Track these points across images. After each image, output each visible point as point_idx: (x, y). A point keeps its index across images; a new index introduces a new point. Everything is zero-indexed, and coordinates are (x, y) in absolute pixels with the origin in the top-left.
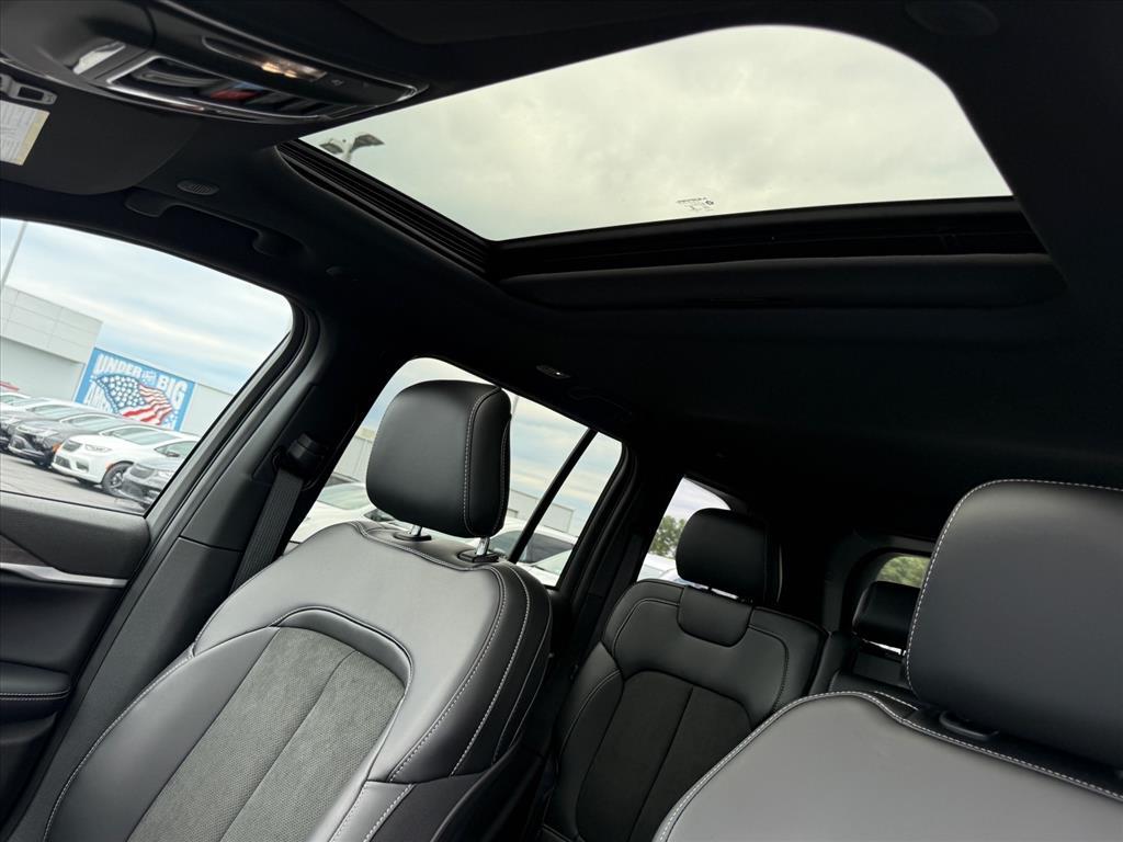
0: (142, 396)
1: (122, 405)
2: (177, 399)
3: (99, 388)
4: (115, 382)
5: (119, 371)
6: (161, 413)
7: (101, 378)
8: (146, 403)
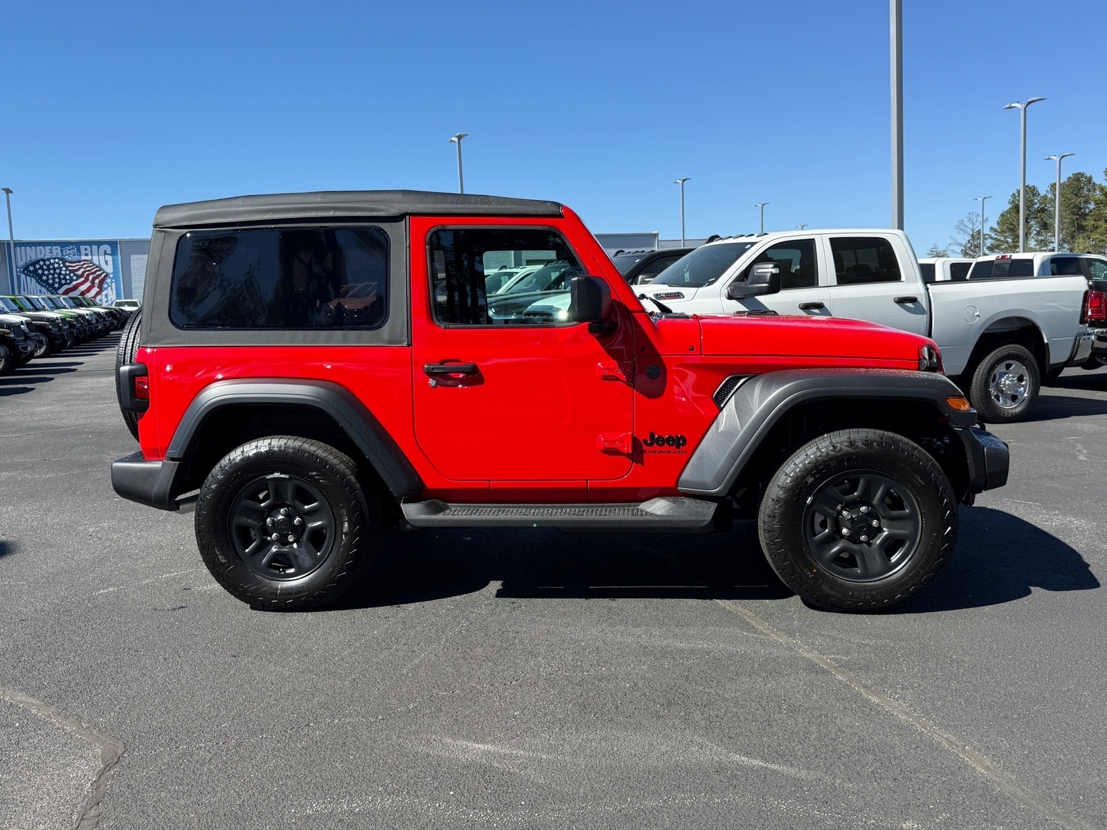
0: (71, 271)
1: (56, 285)
2: (106, 262)
3: (28, 278)
4: (41, 268)
5: (39, 257)
6: (97, 281)
7: (26, 268)
8: (79, 277)
